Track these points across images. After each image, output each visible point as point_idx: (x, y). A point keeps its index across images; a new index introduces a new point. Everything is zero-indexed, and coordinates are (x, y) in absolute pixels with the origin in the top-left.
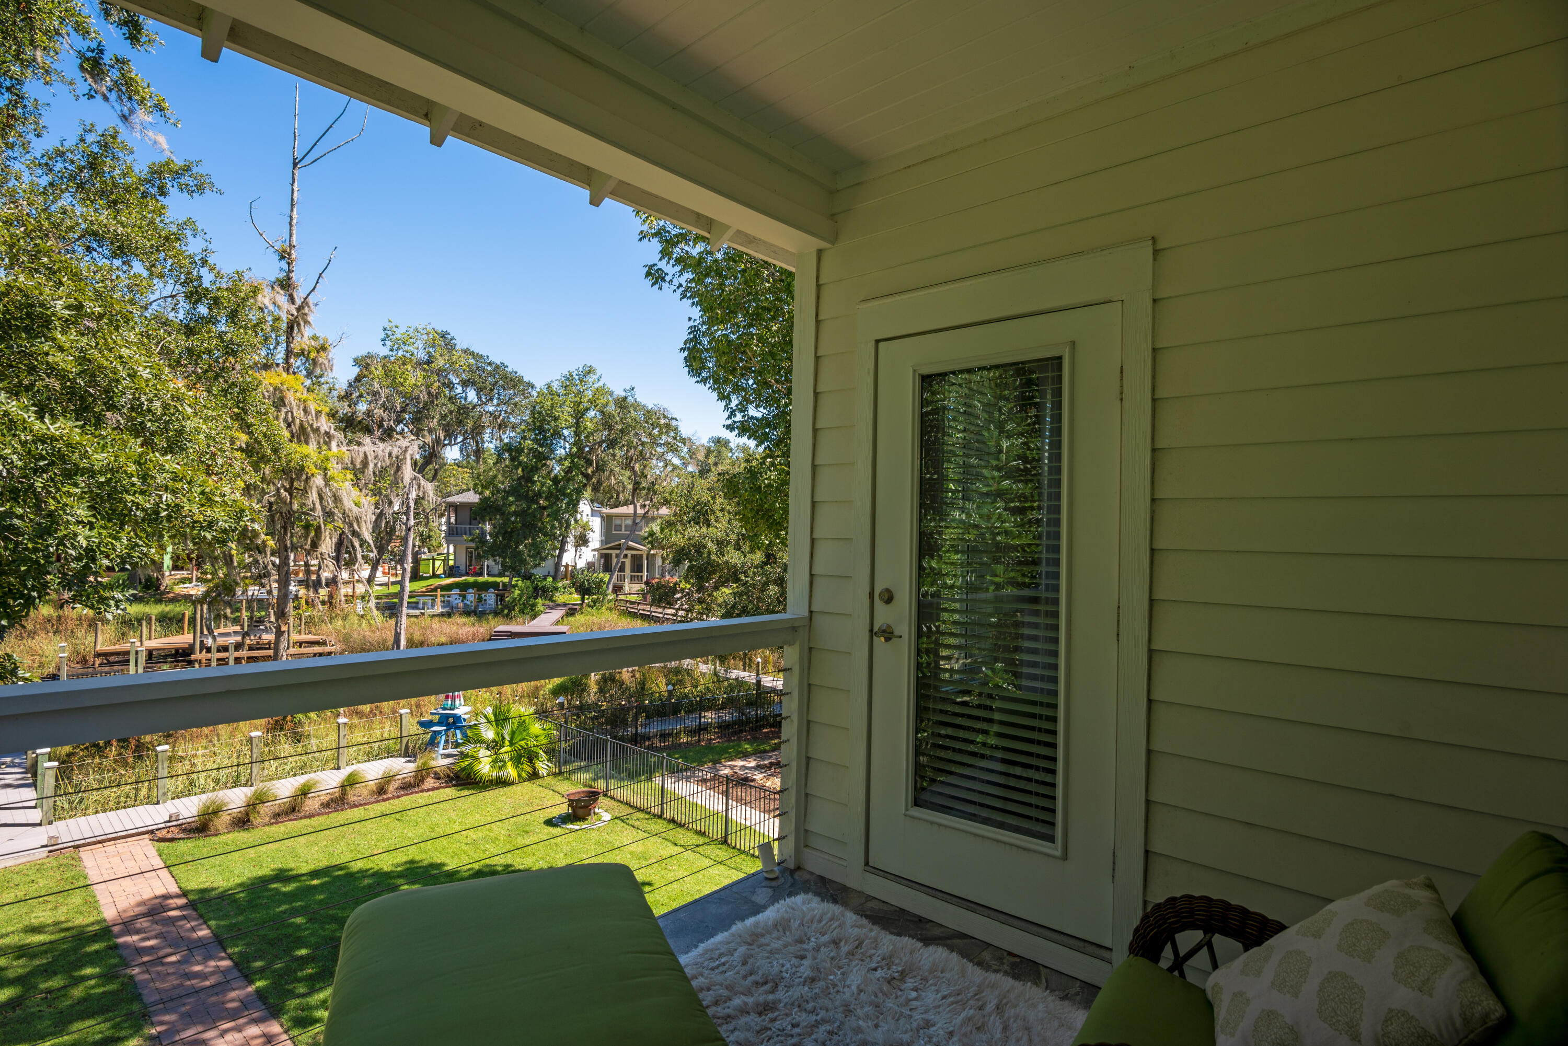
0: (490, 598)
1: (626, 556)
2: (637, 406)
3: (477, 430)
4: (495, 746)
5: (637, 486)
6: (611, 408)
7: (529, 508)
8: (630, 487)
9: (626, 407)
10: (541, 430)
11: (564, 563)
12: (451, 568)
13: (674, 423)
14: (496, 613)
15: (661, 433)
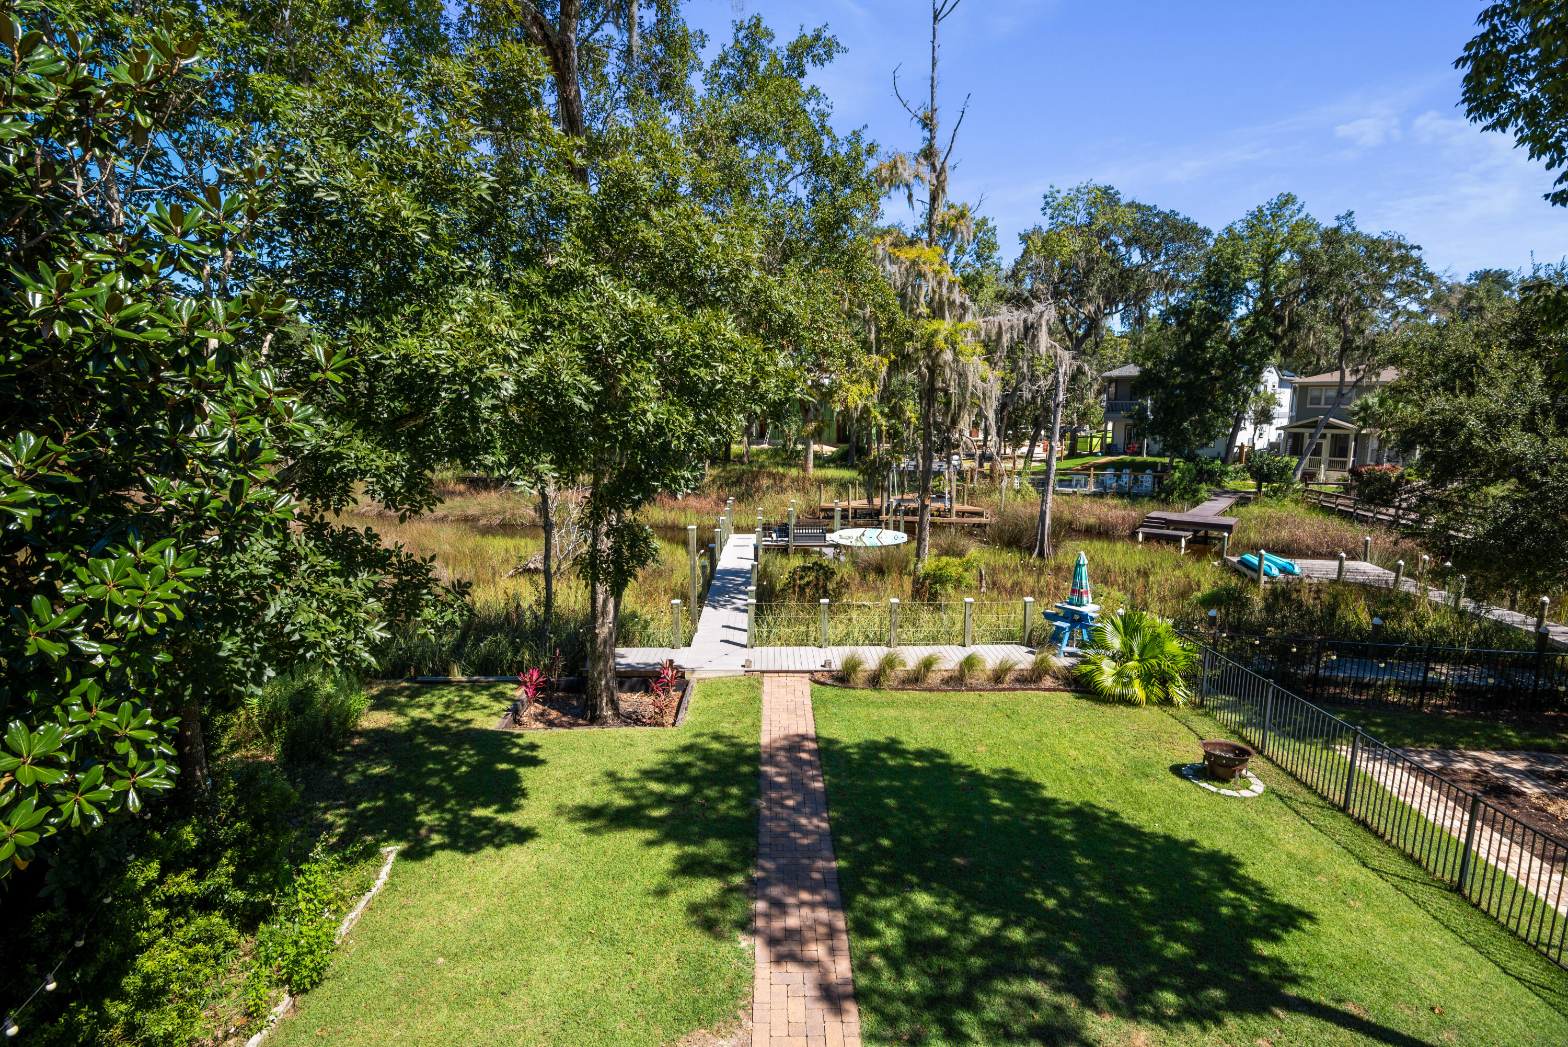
0: (1147, 479)
1: (1324, 436)
2: (1355, 237)
3: (1141, 296)
4: (1121, 658)
5: (1347, 346)
6: (1316, 245)
7: (1197, 379)
8: (1337, 347)
9: (1339, 241)
10: (1217, 285)
11: (1238, 443)
12: (1109, 446)
13: (1415, 253)
14: (1153, 497)
15: (1392, 269)
